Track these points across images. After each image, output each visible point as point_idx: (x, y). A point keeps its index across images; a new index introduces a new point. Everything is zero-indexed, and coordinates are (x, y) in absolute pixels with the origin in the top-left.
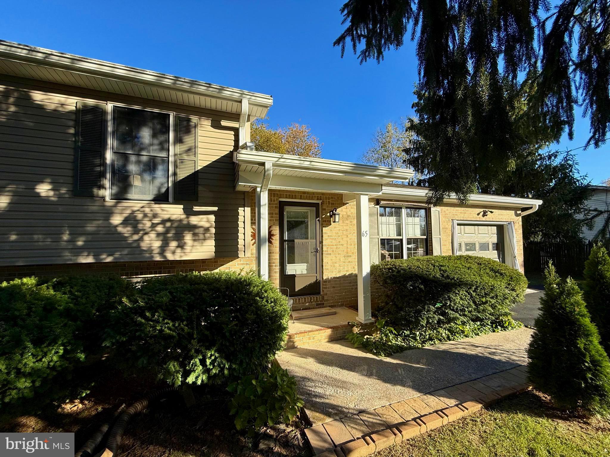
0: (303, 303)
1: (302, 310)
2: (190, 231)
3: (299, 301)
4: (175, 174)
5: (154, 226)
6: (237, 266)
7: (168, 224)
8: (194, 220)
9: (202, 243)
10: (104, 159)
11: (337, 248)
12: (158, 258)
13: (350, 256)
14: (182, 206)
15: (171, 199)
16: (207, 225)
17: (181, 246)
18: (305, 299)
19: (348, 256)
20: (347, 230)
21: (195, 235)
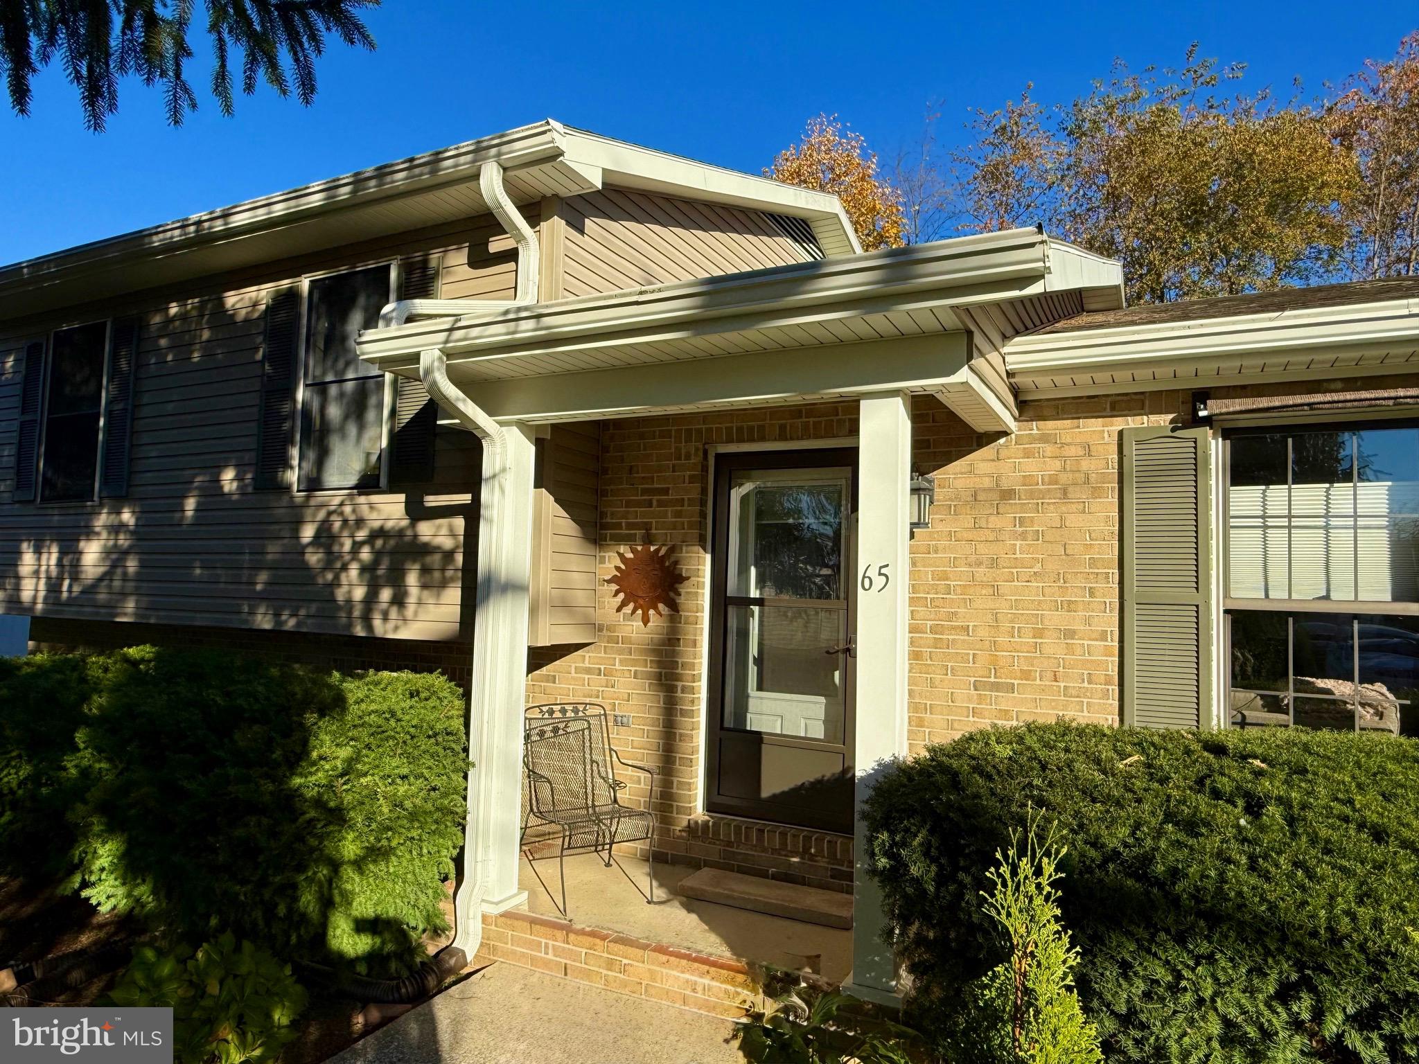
0: (774, 851)
1: (774, 877)
2: (414, 561)
3: (760, 839)
4: (393, 413)
5: (357, 547)
6: (573, 674)
7: (379, 543)
8: (426, 530)
9: (438, 596)
10: (294, 400)
11: (937, 643)
12: (359, 631)
13: (1011, 688)
14: (402, 497)
15: (383, 481)
16: (447, 543)
17: (399, 600)
18: (783, 835)
19: (996, 687)
20: (994, 563)
21: (425, 571)
